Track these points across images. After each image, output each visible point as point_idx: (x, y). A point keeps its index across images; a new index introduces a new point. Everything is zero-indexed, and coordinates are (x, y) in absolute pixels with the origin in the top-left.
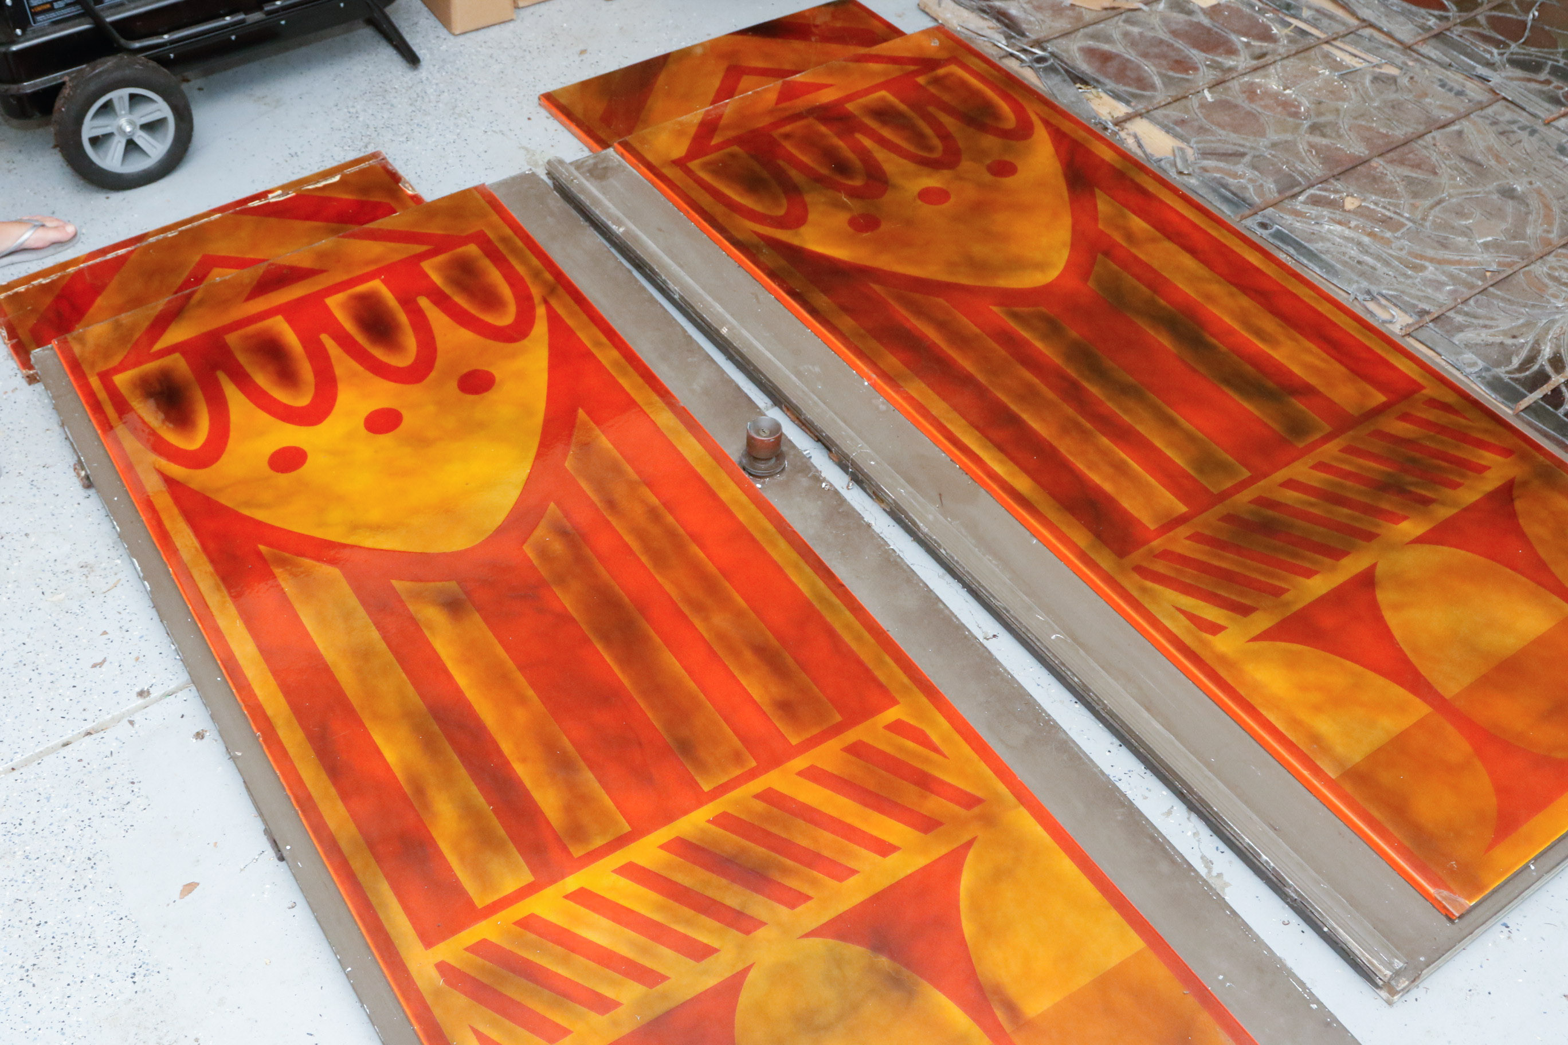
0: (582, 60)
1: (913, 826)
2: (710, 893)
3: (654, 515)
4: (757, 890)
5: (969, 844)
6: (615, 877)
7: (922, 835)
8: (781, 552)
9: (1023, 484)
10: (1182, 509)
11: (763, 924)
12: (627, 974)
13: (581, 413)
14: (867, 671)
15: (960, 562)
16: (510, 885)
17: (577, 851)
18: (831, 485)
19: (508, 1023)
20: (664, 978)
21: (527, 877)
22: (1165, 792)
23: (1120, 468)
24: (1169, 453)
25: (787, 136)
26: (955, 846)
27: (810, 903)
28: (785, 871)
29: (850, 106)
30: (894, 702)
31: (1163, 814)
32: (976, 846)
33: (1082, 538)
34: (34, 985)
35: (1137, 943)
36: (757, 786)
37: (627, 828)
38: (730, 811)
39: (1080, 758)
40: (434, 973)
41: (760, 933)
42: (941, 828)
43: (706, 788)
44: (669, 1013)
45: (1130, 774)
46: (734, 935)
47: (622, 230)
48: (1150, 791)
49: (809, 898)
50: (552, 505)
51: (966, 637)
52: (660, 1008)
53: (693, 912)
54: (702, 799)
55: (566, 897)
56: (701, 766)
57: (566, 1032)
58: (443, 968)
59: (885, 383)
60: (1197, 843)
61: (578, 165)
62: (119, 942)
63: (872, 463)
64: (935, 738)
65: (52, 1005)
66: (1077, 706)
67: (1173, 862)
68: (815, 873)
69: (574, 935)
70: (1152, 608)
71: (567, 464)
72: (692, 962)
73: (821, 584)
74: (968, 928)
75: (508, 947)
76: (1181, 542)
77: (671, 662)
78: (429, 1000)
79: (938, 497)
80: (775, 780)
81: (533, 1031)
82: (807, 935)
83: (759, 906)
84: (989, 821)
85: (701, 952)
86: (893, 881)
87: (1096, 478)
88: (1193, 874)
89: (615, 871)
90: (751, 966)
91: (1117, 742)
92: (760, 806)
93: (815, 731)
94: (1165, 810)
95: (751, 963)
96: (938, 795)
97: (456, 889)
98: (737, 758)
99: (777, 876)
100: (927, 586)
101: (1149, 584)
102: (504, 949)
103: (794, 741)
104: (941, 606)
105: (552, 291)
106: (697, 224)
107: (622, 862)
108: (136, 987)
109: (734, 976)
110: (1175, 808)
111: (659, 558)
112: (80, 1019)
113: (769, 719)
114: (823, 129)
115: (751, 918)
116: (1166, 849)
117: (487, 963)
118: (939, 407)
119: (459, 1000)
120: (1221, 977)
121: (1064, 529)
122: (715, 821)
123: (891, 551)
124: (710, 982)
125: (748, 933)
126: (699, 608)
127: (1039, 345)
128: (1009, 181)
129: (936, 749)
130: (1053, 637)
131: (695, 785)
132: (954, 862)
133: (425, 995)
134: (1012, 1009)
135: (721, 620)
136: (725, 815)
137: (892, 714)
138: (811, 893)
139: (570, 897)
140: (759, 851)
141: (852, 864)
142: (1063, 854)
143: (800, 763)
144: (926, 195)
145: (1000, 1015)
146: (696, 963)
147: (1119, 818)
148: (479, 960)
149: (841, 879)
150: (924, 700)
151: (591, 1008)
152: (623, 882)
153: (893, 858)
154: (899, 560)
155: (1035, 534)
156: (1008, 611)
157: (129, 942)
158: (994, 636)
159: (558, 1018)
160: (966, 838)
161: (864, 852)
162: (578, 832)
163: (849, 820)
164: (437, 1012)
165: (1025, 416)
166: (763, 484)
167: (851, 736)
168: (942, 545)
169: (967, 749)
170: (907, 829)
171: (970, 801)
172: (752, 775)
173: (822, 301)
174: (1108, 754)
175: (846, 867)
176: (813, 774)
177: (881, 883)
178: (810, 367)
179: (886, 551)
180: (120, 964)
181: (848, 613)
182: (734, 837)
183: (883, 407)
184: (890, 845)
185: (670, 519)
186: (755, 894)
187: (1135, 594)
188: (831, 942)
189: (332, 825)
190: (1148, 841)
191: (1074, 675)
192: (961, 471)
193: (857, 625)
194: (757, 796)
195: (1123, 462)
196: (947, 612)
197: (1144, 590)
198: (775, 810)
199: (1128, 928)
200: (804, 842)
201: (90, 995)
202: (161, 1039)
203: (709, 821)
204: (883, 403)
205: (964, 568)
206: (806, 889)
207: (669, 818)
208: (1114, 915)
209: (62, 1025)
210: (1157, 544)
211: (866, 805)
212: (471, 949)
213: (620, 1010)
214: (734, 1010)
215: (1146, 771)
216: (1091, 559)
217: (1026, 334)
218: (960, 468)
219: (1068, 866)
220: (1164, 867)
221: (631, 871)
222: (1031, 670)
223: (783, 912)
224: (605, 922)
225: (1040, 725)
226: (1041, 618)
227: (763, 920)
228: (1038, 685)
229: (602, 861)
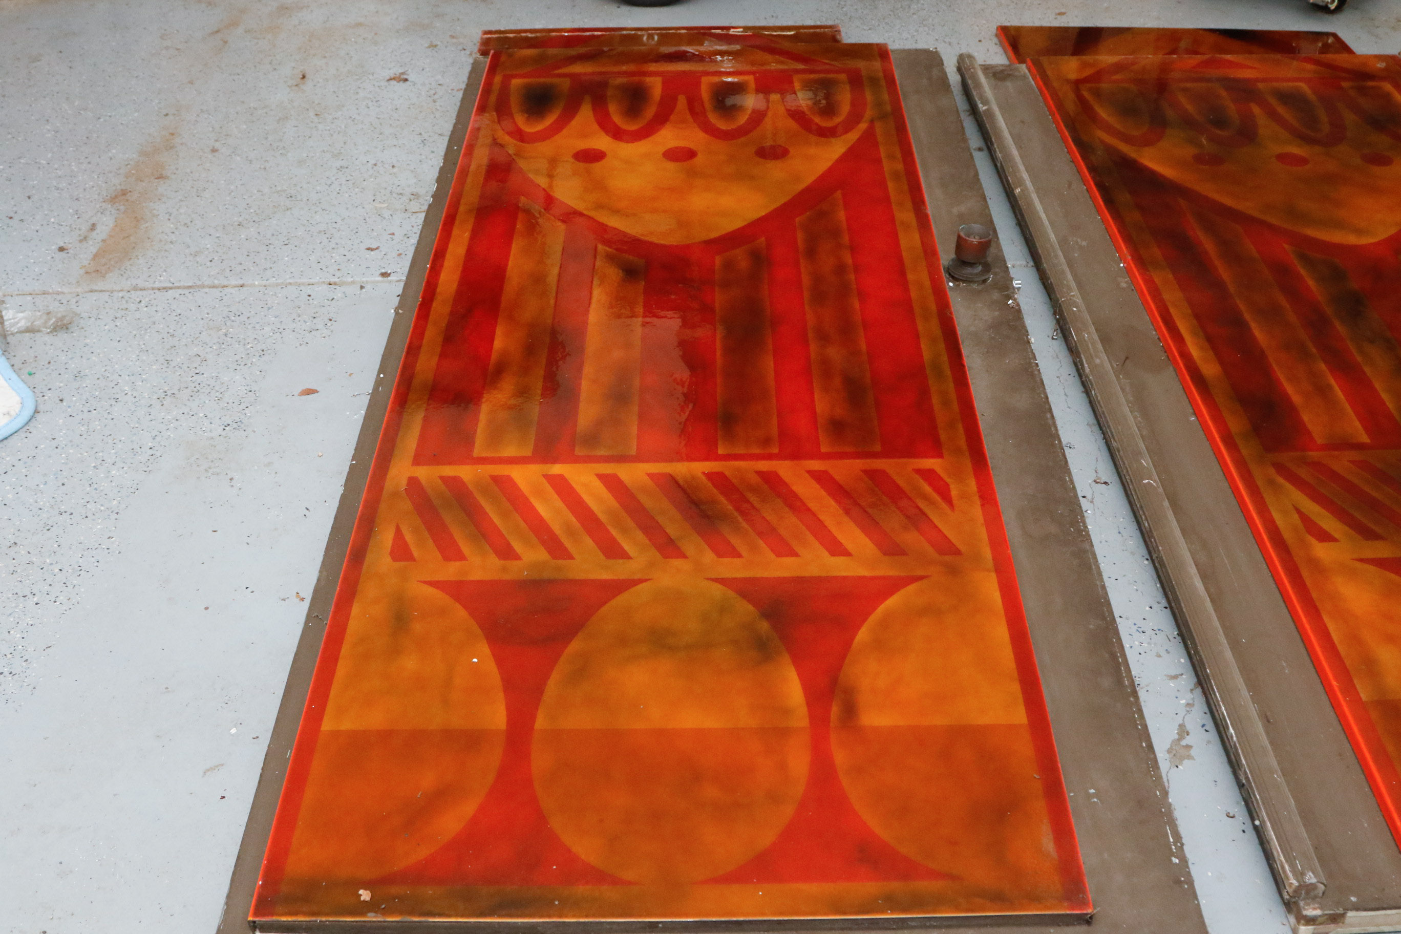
0: (1055, 18)
1: (878, 545)
2: (660, 519)
3: (841, 269)
4: (699, 533)
5: (921, 578)
6: (596, 479)
7: (881, 555)
8: (928, 328)
9: (1210, 369)
10: (1365, 438)
11: (684, 556)
12: (544, 543)
13: (838, 194)
14: (935, 427)
15: (1101, 403)
16: (510, 451)
17: (579, 451)
18: (1018, 305)
19: (426, 534)
20: (570, 557)
21: (527, 452)
22: (1183, 660)
23: (1322, 391)
24: (1384, 396)
25: (1185, 90)
26: (904, 574)
27: (737, 561)
28: (736, 528)
29: (1261, 86)
30: (940, 456)
31: (1167, 676)
32: (925, 581)
33: (1236, 424)
34: (162, 405)
36: (764, 466)
37: (633, 452)
38: (727, 473)
40: (404, 482)
41: (677, 563)
42: (904, 558)
43: (720, 451)
44: (550, 582)
46: (654, 554)
47: (985, 108)
48: (1168, 653)
49: (739, 556)
50: (763, 239)
51: (1053, 445)
52: (546, 575)
53: (636, 527)
54: (711, 457)
55: (544, 476)
56: (731, 437)
57: (461, 557)
58: (413, 482)
59: (1136, 266)
61: (986, 68)
62: (237, 403)
63: (1075, 309)
64: (954, 493)
65: (163, 421)
68: (761, 542)
69: (528, 503)
70: (1269, 499)
71: (798, 219)
72: (602, 557)
73: (945, 358)
74: (863, 635)
75: (471, 487)
76: (1343, 464)
77: (768, 364)
78: (385, 496)
79: (1124, 358)
80: (785, 469)
81: (439, 547)
82: (716, 580)
83: (693, 545)
84: (953, 571)
85: (612, 551)
86: (824, 574)
87: (1290, 389)
89: (598, 475)
90: (649, 580)
91: (1164, 602)
92: (755, 480)
93: (850, 449)
94: (1173, 673)
95: (650, 578)
96: (922, 534)
97: (469, 439)
98: (767, 442)
99: (726, 530)
100: (1047, 398)
101: (1281, 480)
102: (467, 488)
103: (824, 449)
104: (1049, 416)
105: (883, 117)
106: (1058, 127)
107: (609, 471)
108: (224, 433)
109: (628, 580)
110: (1184, 676)
111: (819, 297)
112: (172, 435)
113: (816, 428)
114: (1223, 93)
115: (678, 548)
117: (446, 491)
118: (1173, 296)
119: (406, 505)
120: (1092, 791)
121: (1227, 415)
122: (710, 476)
123: (1034, 365)
124: (605, 576)
125: (666, 556)
126: (824, 338)
127: (1311, 283)
128: (1377, 170)
129: (948, 499)
130: (1146, 481)
131: (713, 446)
132: (892, 586)
133: (385, 491)
134: (850, 711)
135: (835, 353)
136: (721, 474)
137: (928, 463)
138: (744, 553)
139: (549, 478)
140: (726, 507)
141: (798, 549)
142: (1004, 622)
143: (816, 465)
144: (1283, 158)
145: (835, 710)
146: (604, 559)
147: (1091, 627)
148: (443, 487)
149: (779, 555)
150: (967, 464)
151: (496, 551)
152: (597, 484)
153: (840, 561)
154: (1036, 372)
155: (1197, 414)
156: (1119, 451)
157: (243, 406)
158: (1105, 483)
159: (466, 548)
160: (919, 573)
161: (816, 544)
162: (592, 439)
163: (823, 518)
164: (383, 506)
165: (1253, 325)
166: (957, 286)
167: (878, 464)
169: (977, 513)
170: (870, 545)
171: (947, 548)
172: (769, 457)
173: (1124, 197)
175: (793, 549)
176: (821, 478)
177: (813, 571)
178: (1079, 240)
179: (1030, 363)
180: (225, 415)
181: (951, 385)
182: (714, 490)
183: (1124, 285)
184: (845, 549)
185: (852, 277)
186: (696, 535)
187: (1260, 483)
188: (731, 593)
189: (419, 367)
190: (1107, 656)
191: (1146, 519)
192: (1162, 349)
193: (953, 396)
194: (760, 473)
195: (1329, 387)
196: (1050, 422)
197: (1271, 483)
198: (765, 486)
199: (1021, 700)
200: (770, 517)
201: (191, 425)
202: (210, 468)
203: (704, 473)
204: (1126, 282)
206: (743, 549)
207: (673, 458)
208: (1016, 688)
209: (157, 433)
210: (1314, 455)
212: (443, 478)
213: (516, 562)
214: (605, 603)
216: (1234, 442)
217: (1303, 272)
218: (1163, 346)
219: (1001, 632)
221: (612, 483)
222: (1122, 520)
223: (709, 557)
224: (559, 503)
225: (1070, 530)
226: (1144, 464)
227: (688, 554)
228: (1119, 533)
229: (593, 465)
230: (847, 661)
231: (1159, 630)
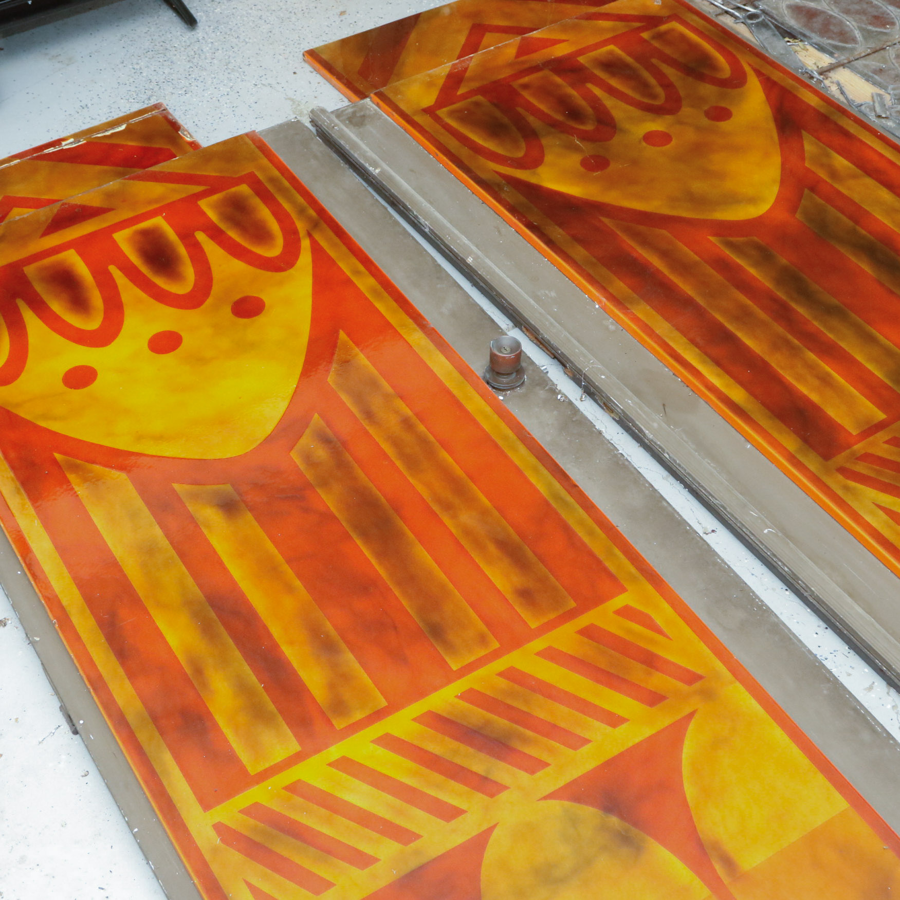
0: (341, 20)
1: (639, 699)
2: (458, 761)
3: (407, 424)
4: (500, 758)
5: (691, 715)
6: (374, 746)
7: (648, 708)
8: (521, 457)
9: (738, 395)
10: (881, 416)
11: (506, 788)
12: (383, 833)
13: (342, 335)
14: (599, 562)
15: (682, 465)
16: (279, 754)
17: (339, 724)
18: (566, 397)
19: (277, 876)
20: (418, 837)
21: (294, 747)
22: (867, 670)
23: (825, 381)
24: (870, 366)
25: (525, 87)
26: (678, 717)
27: (548, 769)
28: (525, 740)
29: (582, 59)
30: (623, 590)
31: (865, 689)
32: (697, 716)
33: (791, 443)
35: (841, 803)
36: (499, 665)
37: (383, 703)
38: (476, 687)
39: (790, 639)
40: (212, 833)
41: (504, 796)
42: (666, 701)
43: (455, 667)
44: (421, 868)
45: (835, 654)
46: (479, 798)
47: (377, 171)
48: (853, 668)
49: (547, 765)
50: (316, 416)
51: (687, 532)
52: (413, 863)
53: (443, 778)
54: (451, 677)
55: (330, 765)
56: (450, 647)
57: (330, 885)
58: (219, 828)
59: (614, 306)
60: (896, 715)
61: (339, 116)
63: (603, 377)
64: (659, 621)
66: (787, 593)
67: (874, 731)
68: (553, 743)
69: (336, 798)
70: (854, 505)
71: (329, 380)
72: (443, 823)
73: (557, 485)
74: (690, 790)
75: (277, 808)
76: (879, 445)
77: (422, 555)
78: (207, 857)
79: (662, 407)
80: (515, 659)
81: (301, 883)
82: (545, 798)
83: (502, 772)
84: (708, 695)
85: (449, 813)
86: (622, 749)
87: (804, 389)
88: (891, 742)
89: (373, 742)
90: (495, 826)
91: (823, 625)
92: (503, 683)
93: (552, 616)
94: (867, 685)
95: (495, 823)
96: (663, 672)
97: (232, 758)
98: (482, 640)
99: (519, 745)
100: (652, 486)
101: (852, 484)
102: (274, 811)
103: (534, 624)
104: (665, 504)
105: (315, 225)
106: (446, 166)
107: (380, 733)
109: (479, 835)
110: (876, 684)
111: (412, 463)
113: (510, 604)
114: (558, 80)
115: (495, 783)
116: (867, 719)
117: (258, 823)
118: (663, 327)
119: (235, 857)
121: (776, 435)
122: (462, 697)
123: (619, 456)
124: (458, 840)
125: (492, 795)
126: (448, 507)
127: (752, 271)
128: (724, 125)
129: (659, 631)
130: (766, 531)
131: (444, 665)
132: (676, 733)
133: (203, 852)
134: (729, 863)
135: (467, 518)
136: (471, 690)
137: (620, 601)
138: (548, 760)
139: (334, 764)
140: (501, 723)
141: (587, 735)
142: (775, 724)
143: (539, 644)
144: (650, 138)
145: (719, 868)
146: (445, 823)
148: (252, 822)
149: (575, 748)
150: (650, 588)
151: (351, 863)
152: (381, 751)
153: (622, 729)
154: (627, 463)
155: (748, 439)
156: (725, 509)
158: (713, 531)
159: (322, 872)
160: (687, 710)
161: (597, 724)
162: (339, 707)
163: (583, 695)
164: (215, 868)
165: (739, 334)
166: (504, 396)
167: (584, 620)
168: (666, 449)
169: (688, 632)
170: (635, 703)
171: (691, 678)
172: (496, 655)
173: (557, 233)
174: (815, 635)
175: (580, 737)
176: (550, 654)
177: (613, 751)
178: (547, 292)
179: (615, 456)
181: (581, 511)
182: (480, 710)
183: (612, 328)
184: (620, 717)
185: (422, 428)
186: (498, 762)
187: (840, 493)
188: (567, 803)
190: (852, 713)
191: (784, 565)
192: (682, 384)
193: (590, 521)
194: (501, 674)
195: (829, 375)
196: (670, 509)
197: (846, 488)
198: (516, 686)
199: (832, 789)
200: (541, 714)
203: (457, 697)
204: (612, 324)
205: (685, 470)
206: (545, 757)
207: (421, 693)
208: (821, 779)
210: (859, 448)
211: (598, 681)
212: (245, 812)
213: (378, 865)
214: (480, 865)
215: (849, 651)
216: (800, 462)
217: (739, 261)
218: (682, 381)
219: (778, 734)
220: (866, 736)
221: (389, 742)
222: (746, 561)
223: (523, 776)
224: (365, 787)
225: (754, 610)
226: (754, 514)
227: (507, 785)
228: (753, 575)
229: (362, 733)
230: (695, 819)
231: (835, 651)
